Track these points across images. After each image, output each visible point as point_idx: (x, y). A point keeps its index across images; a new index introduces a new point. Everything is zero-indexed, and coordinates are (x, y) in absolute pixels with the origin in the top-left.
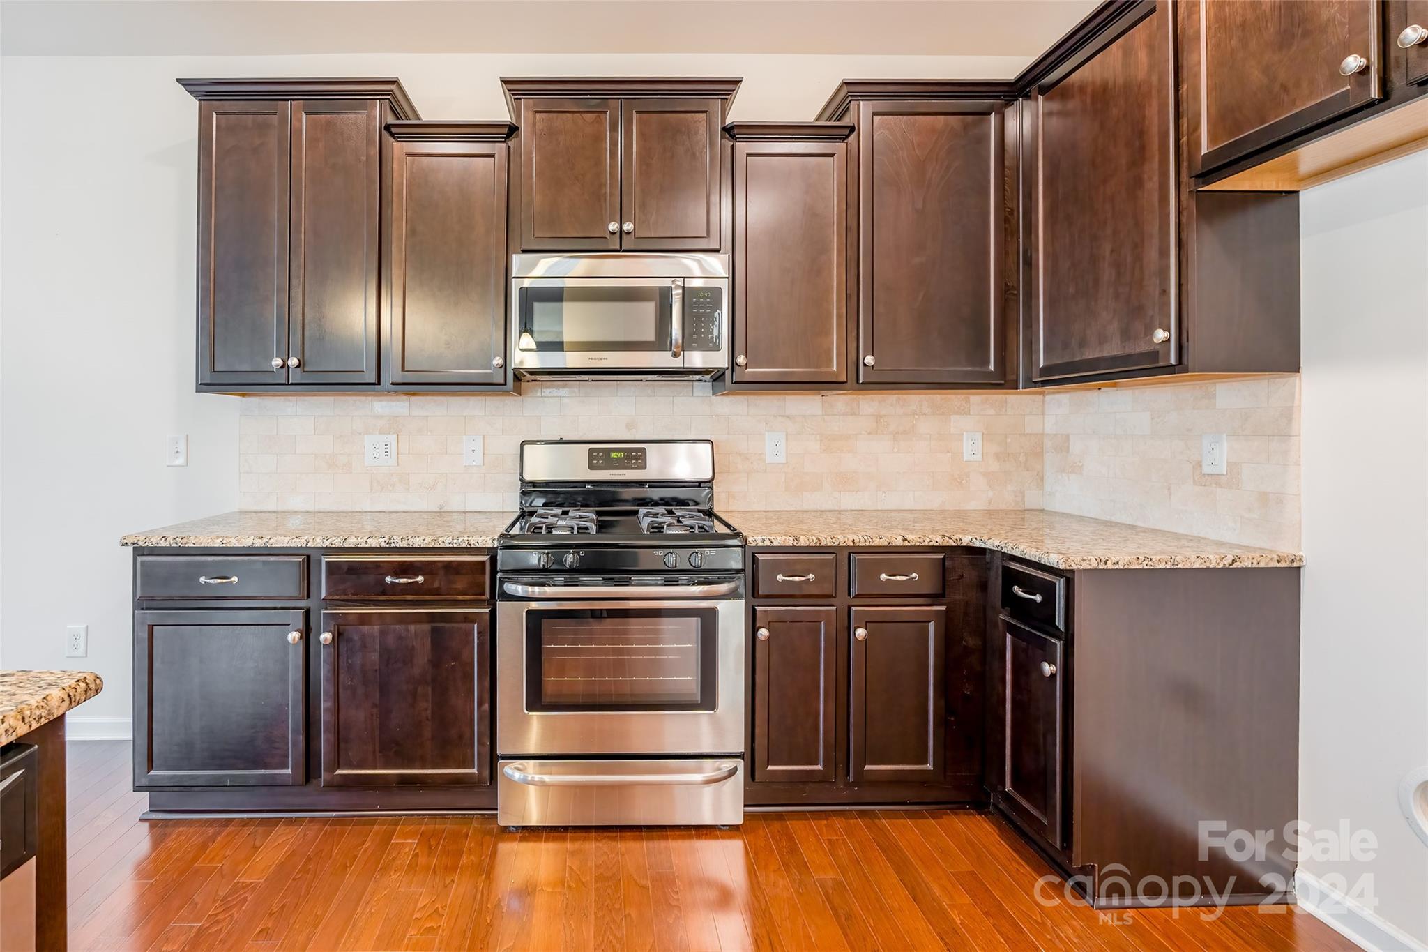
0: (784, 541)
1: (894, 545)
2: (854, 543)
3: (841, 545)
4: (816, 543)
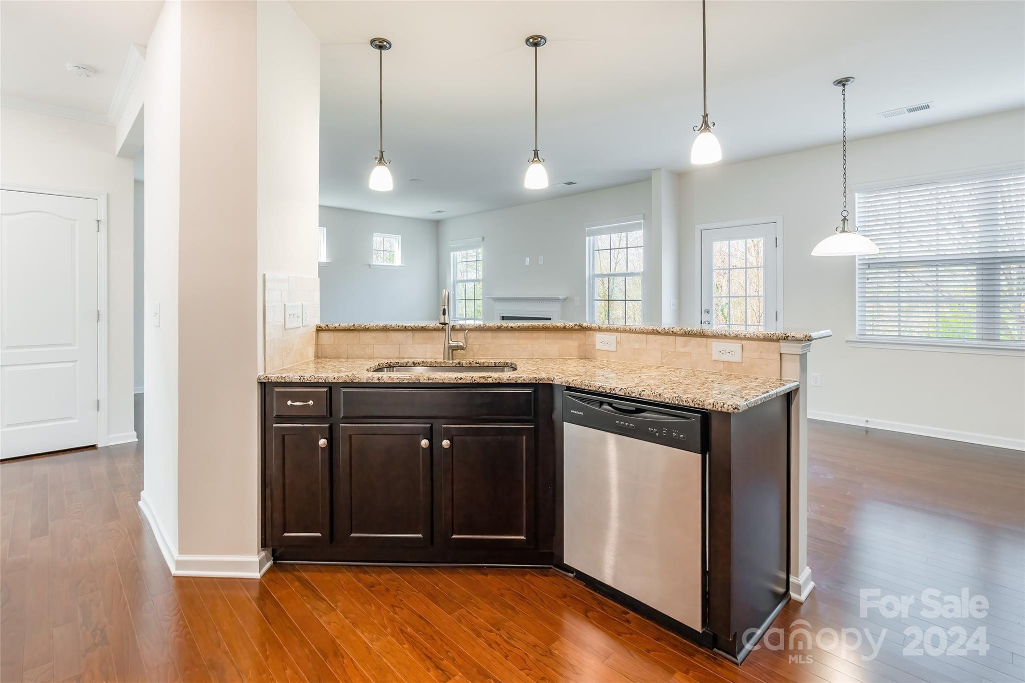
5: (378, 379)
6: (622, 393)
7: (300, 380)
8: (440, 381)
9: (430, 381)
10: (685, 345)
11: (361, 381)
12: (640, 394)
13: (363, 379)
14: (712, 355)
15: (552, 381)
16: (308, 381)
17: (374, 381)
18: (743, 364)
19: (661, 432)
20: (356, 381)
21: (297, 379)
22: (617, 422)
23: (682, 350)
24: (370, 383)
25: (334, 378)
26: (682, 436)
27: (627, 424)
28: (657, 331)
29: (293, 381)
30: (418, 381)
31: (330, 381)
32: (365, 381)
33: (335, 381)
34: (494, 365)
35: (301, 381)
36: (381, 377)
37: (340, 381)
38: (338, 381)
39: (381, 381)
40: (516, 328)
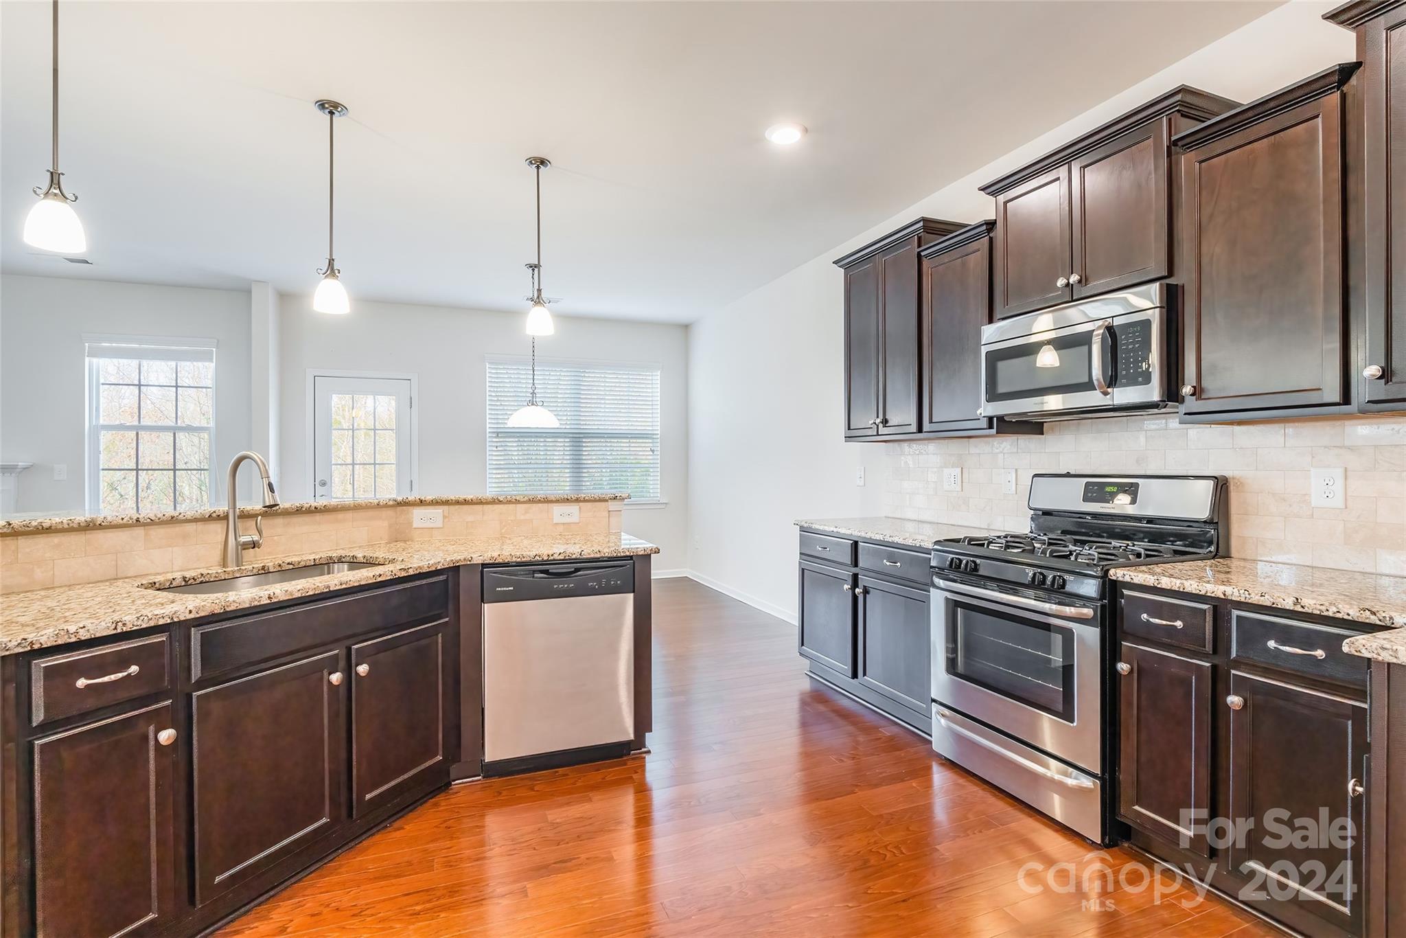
0: (1144, 580)
1: (1279, 606)
2: (1225, 595)
3: (1209, 594)
4: (1179, 587)
5: (270, 598)
6: (561, 557)
7: (116, 628)
8: (356, 584)
9: (344, 586)
10: (526, 512)
11: (241, 607)
12: (580, 554)
13: (244, 602)
14: (553, 519)
15: (470, 561)
16: (135, 628)
17: (262, 603)
18: (580, 524)
19: (600, 583)
20: (232, 608)
21: (108, 628)
22: (555, 586)
23: (522, 517)
24: (256, 607)
25: (190, 612)
26: (619, 582)
27: (566, 586)
28: (498, 500)
29: (98, 635)
30: (327, 590)
31: (182, 618)
32: (248, 605)
33: (192, 616)
34: (313, 564)
35: (119, 631)
36: (272, 594)
37: (202, 614)
38: (198, 616)
39: (274, 600)
40: (322, 508)
